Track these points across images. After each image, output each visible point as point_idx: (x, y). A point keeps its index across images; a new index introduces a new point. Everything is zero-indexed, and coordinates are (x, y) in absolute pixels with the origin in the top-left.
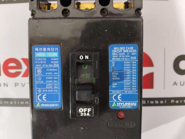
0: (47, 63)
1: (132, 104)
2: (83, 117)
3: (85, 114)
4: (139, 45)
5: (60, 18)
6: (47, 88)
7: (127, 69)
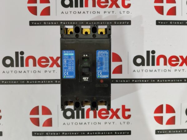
0: (69, 58)
1: (106, 76)
3: (86, 80)
4: (109, 50)
5: (75, 38)
6: (69, 69)
7: (104, 61)
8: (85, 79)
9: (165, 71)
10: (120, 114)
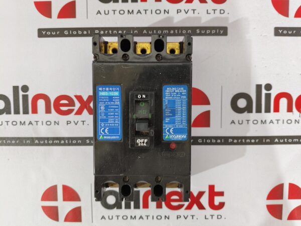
0: (109, 101)
1: (182, 137)
2: (141, 146)
3: (142, 144)
4: (188, 86)
5: (120, 62)
6: (109, 122)
7: (178, 107)
8: (141, 142)
9: (289, 122)
10: (204, 200)
